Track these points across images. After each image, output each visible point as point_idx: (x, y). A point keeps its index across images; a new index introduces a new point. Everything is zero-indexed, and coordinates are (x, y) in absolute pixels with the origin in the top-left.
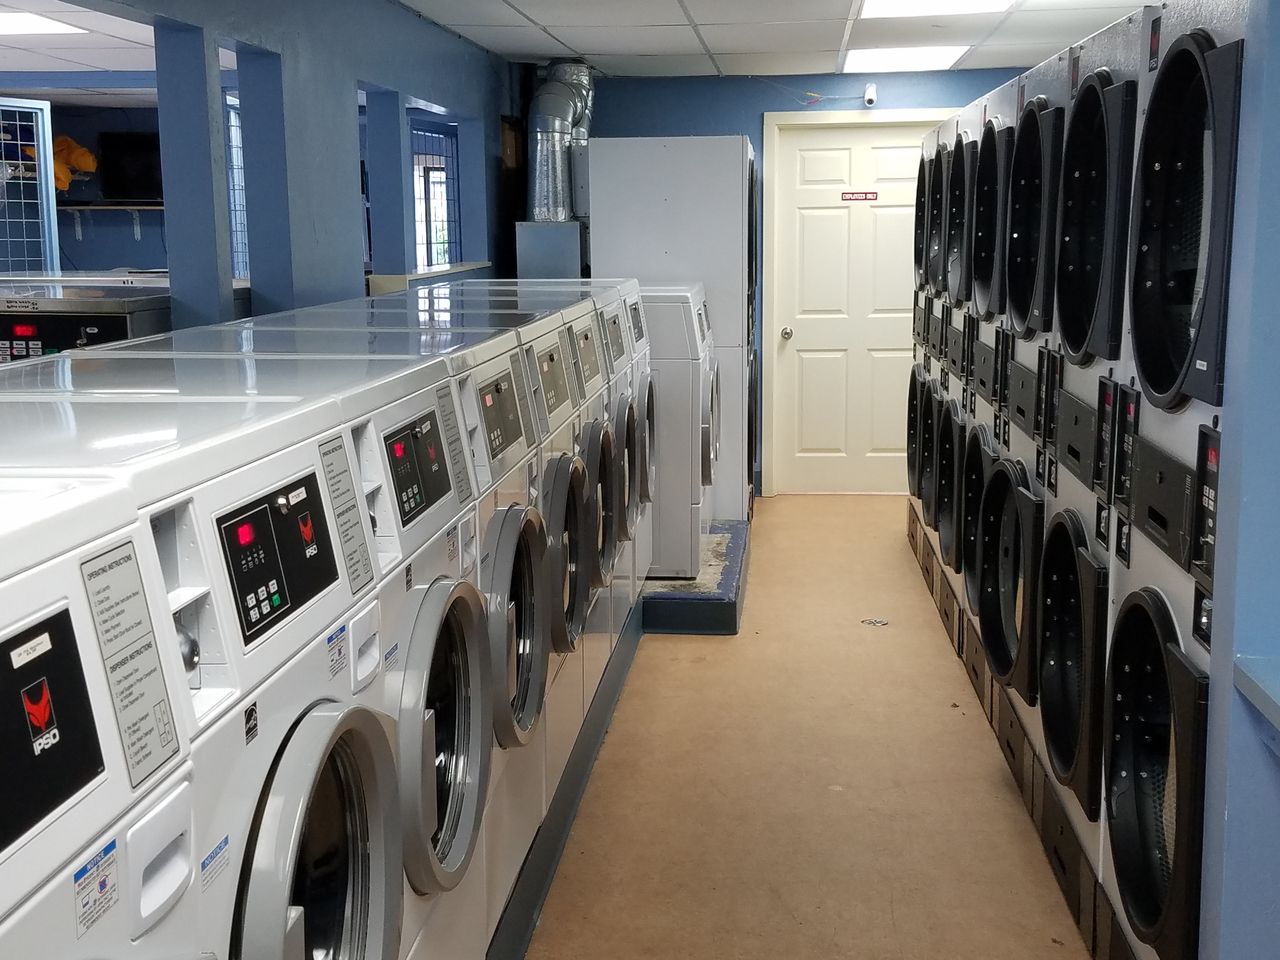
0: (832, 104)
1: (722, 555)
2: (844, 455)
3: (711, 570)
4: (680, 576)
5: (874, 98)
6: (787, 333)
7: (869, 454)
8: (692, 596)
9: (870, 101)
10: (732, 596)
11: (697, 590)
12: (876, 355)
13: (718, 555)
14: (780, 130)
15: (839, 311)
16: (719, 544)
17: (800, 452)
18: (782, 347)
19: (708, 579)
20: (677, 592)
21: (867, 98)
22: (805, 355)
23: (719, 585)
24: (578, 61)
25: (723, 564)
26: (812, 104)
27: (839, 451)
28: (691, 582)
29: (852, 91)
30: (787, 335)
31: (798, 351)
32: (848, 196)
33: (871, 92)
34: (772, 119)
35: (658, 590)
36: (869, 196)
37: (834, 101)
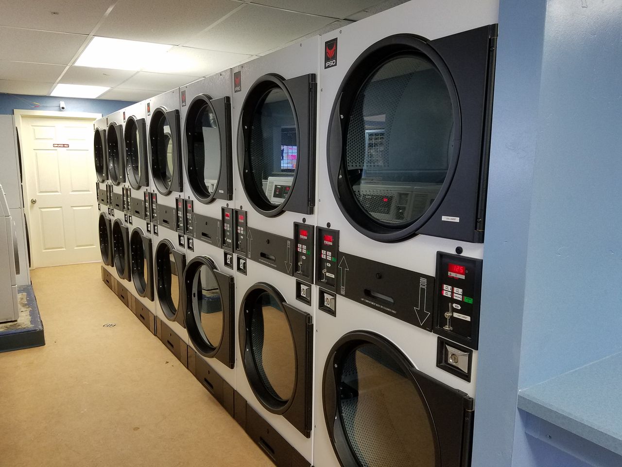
0: (45, 108)
1: (26, 305)
2: (64, 249)
3: (23, 314)
4: (9, 320)
5: (64, 106)
8: (19, 331)
9: (63, 108)
10: (40, 327)
11: (20, 327)
12: (74, 208)
13: (24, 305)
14: (22, 117)
15: (57, 192)
16: (22, 299)
17: (44, 250)
18: (32, 207)
19: (24, 320)
20: (10, 330)
21: (61, 106)
22: (43, 210)
23: (31, 322)
25: (28, 310)
26: (36, 107)
27: (62, 248)
28: (15, 323)
29: (55, 103)
30: (33, 202)
31: (40, 208)
32: (56, 146)
33: (62, 104)
34: (18, 112)
36: (65, 146)
37: (47, 106)
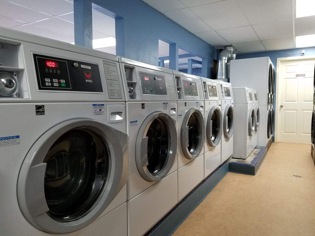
0: (293, 55)
1: (256, 154)
2: (295, 134)
3: (251, 158)
4: (241, 158)
6: (282, 106)
7: (302, 134)
8: (243, 164)
9: (303, 54)
10: (254, 165)
11: (245, 162)
12: (304, 111)
13: (255, 154)
14: (281, 62)
15: (295, 101)
16: (256, 151)
17: (284, 133)
18: (280, 109)
19: (249, 160)
20: (239, 162)
22: (286, 111)
23: (251, 162)
24: (231, 46)
25: (255, 156)
26: (288, 56)
28: (244, 160)
29: (299, 52)
31: (284, 110)
32: (298, 76)
33: (303, 52)
34: (279, 59)
35: (234, 161)
36: (303, 75)
37: (294, 54)
